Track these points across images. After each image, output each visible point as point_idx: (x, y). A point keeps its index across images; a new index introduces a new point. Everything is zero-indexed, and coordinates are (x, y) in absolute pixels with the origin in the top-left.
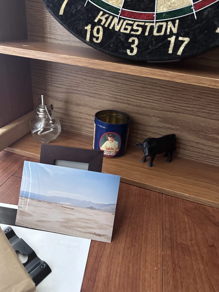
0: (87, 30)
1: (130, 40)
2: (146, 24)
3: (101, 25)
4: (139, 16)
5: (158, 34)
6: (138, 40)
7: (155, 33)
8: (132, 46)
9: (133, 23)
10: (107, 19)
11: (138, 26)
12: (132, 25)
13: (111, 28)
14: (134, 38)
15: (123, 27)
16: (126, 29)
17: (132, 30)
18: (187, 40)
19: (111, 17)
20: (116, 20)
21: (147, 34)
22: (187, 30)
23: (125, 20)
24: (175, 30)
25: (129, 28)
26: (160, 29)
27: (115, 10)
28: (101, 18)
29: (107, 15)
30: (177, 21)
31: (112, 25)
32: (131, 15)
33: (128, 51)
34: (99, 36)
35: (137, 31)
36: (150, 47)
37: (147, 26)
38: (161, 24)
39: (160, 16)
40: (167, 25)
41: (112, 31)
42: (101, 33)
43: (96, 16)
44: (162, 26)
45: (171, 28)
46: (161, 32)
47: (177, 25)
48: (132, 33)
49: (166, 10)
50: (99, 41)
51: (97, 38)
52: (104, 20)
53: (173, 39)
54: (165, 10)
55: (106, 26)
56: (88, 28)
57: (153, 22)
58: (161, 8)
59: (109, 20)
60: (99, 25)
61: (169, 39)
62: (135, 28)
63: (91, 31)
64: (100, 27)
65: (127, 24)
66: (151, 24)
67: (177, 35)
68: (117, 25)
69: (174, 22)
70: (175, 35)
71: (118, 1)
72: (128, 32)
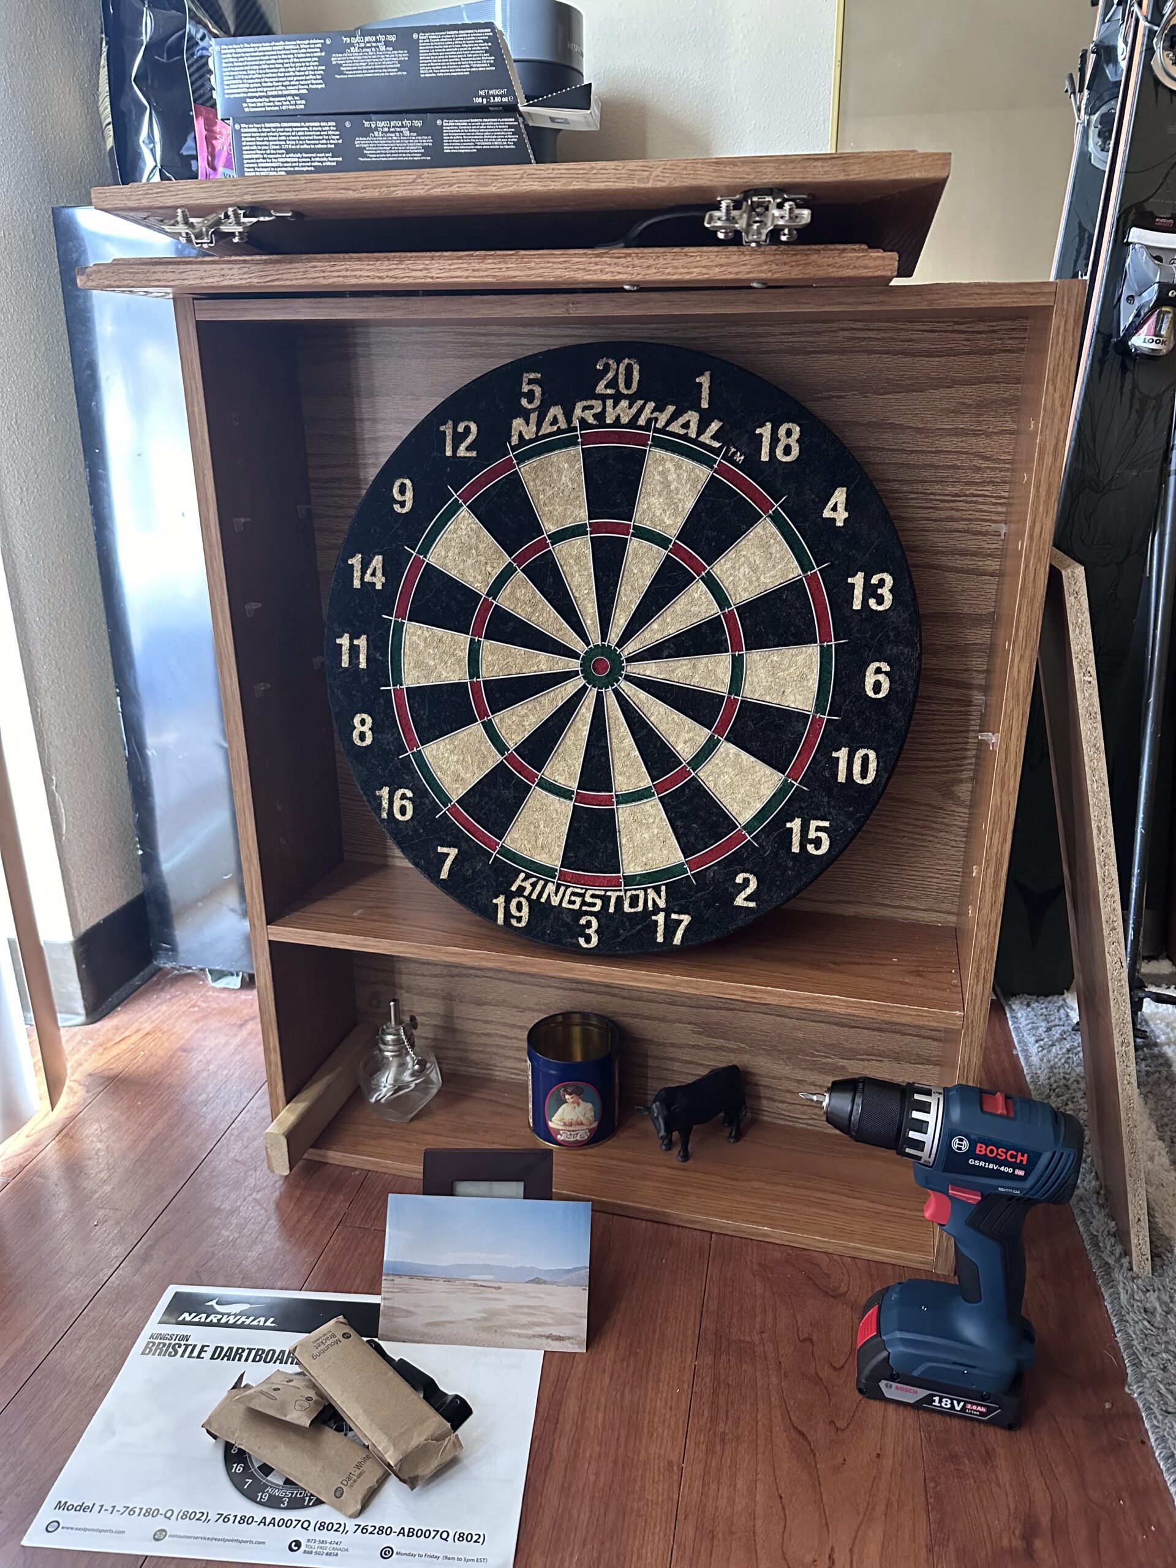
1: (583, 921)
2: (609, 893)
3: (524, 897)
4: (593, 882)
5: (632, 910)
6: (598, 921)
7: (627, 908)
8: (587, 931)
9: (583, 891)
10: (534, 885)
11: (593, 896)
12: (582, 896)
13: (543, 900)
14: (589, 918)
15: (567, 898)
16: (573, 903)
17: (584, 903)
18: (686, 919)
19: (541, 883)
20: (551, 888)
21: (611, 910)
22: (682, 902)
23: (567, 887)
24: (662, 904)
25: (578, 900)
26: (634, 901)
27: (549, 872)
28: (523, 884)
29: (534, 879)
30: (663, 888)
31: (545, 896)
32: (578, 880)
33: (582, 941)
34: (521, 914)
35: (594, 905)
36: (621, 931)
37: (610, 897)
38: (634, 893)
39: (630, 880)
40: (646, 894)
41: (547, 906)
42: (526, 910)
43: (514, 881)
44: (637, 896)
45: (653, 899)
46: (637, 906)
47: (663, 894)
48: (584, 908)
49: (640, 869)
50: (523, 924)
51: (519, 919)
52: (529, 888)
53: (660, 918)
54: (638, 870)
55: (534, 897)
56: (500, 901)
57: (621, 890)
58: (631, 866)
59: (539, 887)
60: (519, 897)
61: (654, 918)
62: (588, 899)
63: (505, 907)
64: (523, 900)
65: (573, 894)
66: (618, 893)
67: (668, 912)
68: (554, 895)
69: (657, 890)
70: (662, 910)
71: (552, 856)
72: (576, 907)
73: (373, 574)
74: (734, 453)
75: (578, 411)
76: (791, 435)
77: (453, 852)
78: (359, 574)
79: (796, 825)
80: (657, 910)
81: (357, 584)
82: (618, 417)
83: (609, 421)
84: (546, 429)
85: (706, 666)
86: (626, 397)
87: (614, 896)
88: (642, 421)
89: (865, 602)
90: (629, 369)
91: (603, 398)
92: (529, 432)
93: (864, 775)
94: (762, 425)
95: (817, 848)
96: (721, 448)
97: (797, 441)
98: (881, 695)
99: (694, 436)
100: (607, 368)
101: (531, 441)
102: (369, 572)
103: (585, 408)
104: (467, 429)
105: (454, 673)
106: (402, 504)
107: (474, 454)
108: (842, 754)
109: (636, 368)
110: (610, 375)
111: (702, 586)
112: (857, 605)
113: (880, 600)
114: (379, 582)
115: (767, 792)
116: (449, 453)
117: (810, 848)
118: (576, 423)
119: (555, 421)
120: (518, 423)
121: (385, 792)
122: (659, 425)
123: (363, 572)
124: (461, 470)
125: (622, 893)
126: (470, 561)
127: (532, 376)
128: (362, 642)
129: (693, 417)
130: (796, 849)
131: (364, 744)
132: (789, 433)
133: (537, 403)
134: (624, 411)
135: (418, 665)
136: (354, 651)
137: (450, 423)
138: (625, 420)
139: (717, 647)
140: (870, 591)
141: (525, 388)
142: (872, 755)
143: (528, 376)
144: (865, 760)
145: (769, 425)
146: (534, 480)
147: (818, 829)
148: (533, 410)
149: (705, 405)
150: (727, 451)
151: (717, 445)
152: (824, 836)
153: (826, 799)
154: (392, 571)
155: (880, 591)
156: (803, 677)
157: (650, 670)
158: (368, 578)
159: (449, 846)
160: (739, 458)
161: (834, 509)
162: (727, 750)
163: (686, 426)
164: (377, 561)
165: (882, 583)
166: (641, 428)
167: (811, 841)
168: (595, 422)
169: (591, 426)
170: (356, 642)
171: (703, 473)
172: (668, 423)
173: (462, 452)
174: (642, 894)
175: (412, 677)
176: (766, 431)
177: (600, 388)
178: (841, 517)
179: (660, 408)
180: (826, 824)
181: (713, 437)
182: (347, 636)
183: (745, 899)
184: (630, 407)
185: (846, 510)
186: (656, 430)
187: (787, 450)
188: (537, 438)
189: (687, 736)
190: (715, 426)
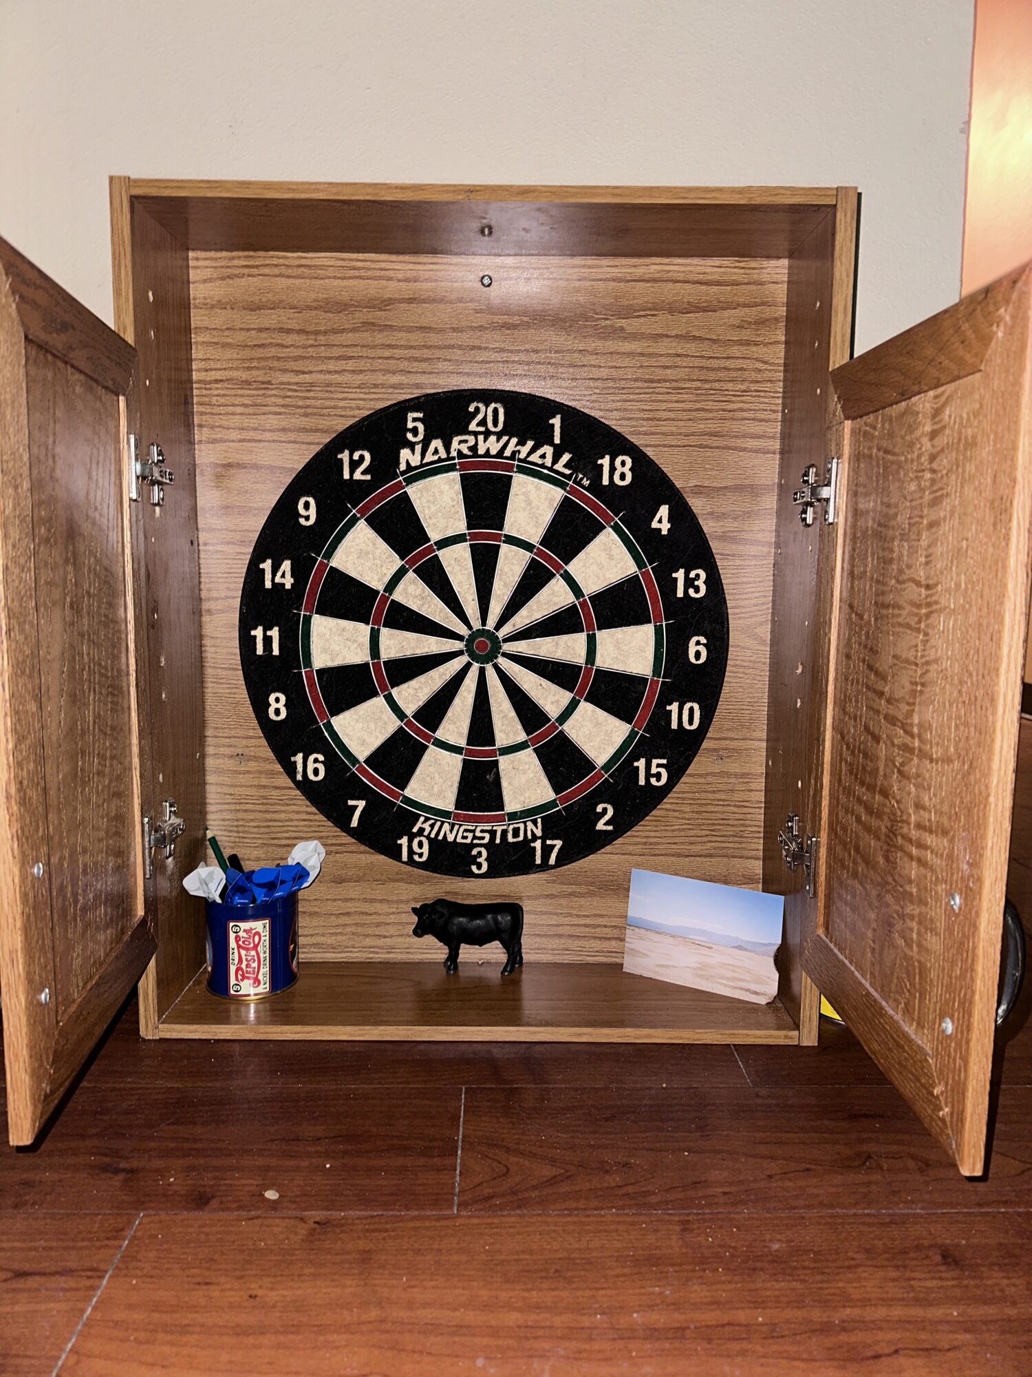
0: (401, 845)
1: (474, 852)
2: (495, 828)
3: (424, 836)
4: (481, 820)
5: (515, 840)
6: (487, 851)
7: (510, 839)
8: (479, 860)
9: (474, 828)
10: (432, 826)
11: (482, 831)
12: (473, 831)
13: (440, 838)
14: (480, 849)
15: (460, 834)
16: (466, 838)
17: (475, 837)
18: (559, 843)
19: (438, 824)
20: (446, 827)
21: (498, 841)
22: (555, 830)
23: (461, 825)
24: (539, 833)
25: (470, 835)
26: (516, 832)
27: (446, 814)
28: (424, 826)
29: (432, 822)
30: (539, 820)
31: (442, 834)
32: (469, 819)
33: (474, 868)
34: (422, 851)
35: (483, 838)
36: (507, 858)
37: (496, 831)
38: (516, 826)
39: (513, 816)
40: (526, 827)
41: (444, 843)
42: (426, 847)
43: (415, 825)
44: (518, 829)
45: (532, 830)
46: (518, 836)
47: (539, 825)
48: (475, 841)
49: (520, 806)
50: (424, 858)
51: (421, 855)
52: (428, 829)
53: (538, 845)
55: (433, 835)
56: (404, 841)
57: (504, 825)
58: (511, 805)
59: (436, 828)
60: (420, 836)
61: (532, 845)
62: (478, 834)
63: (408, 846)
64: (423, 839)
65: (466, 831)
66: (503, 828)
67: (543, 839)
68: (451, 835)
69: (535, 822)
70: (539, 838)
71: (446, 800)
72: (468, 841)
73: (283, 576)
74: (582, 479)
75: (455, 444)
77: (361, 804)
78: (270, 576)
79: (641, 764)
80: (535, 838)
81: (268, 585)
82: (488, 449)
83: (481, 451)
84: (429, 457)
85: (566, 643)
86: (494, 433)
87: (499, 830)
88: (507, 453)
89: (686, 592)
90: (496, 411)
91: (476, 434)
92: (415, 460)
93: (691, 722)
94: (603, 457)
95: (658, 780)
96: (571, 475)
97: (630, 470)
98: (700, 662)
99: (549, 465)
100: (477, 410)
101: (416, 468)
102: (279, 574)
103: (461, 442)
104: (362, 458)
105: (357, 655)
106: (307, 518)
107: (368, 477)
108: (674, 708)
109: (501, 411)
110: (480, 417)
111: (562, 581)
112: (680, 594)
113: (697, 590)
114: (288, 582)
115: (618, 740)
116: (346, 476)
117: (653, 781)
118: (454, 454)
119: (436, 451)
120: (405, 454)
121: (299, 758)
122: (522, 456)
123: (274, 575)
124: (357, 491)
126: (368, 564)
127: (415, 415)
128: (274, 633)
129: (548, 450)
130: (642, 782)
131: (279, 718)
132: (623, 463)
133: (421, 437)
134: (493, 445)
135: (324, 650)
136: (268, 641)
137: (347, 452)
138: (493, 452)
139: (575, 628)
140: (689, 583)
141: (410, 425)
142: (696, 706)
143: (411, 416)
144: (691, 710)
145: (607, 457)
146: (420, 498)
147: (659, 766)
148: (418, 443)
149: (557, 441)
150: (576, 478)
151: (568, 472)
152: (663, 771)
153: (663, 743)
154: (300, 573)
155: (696, 583)
156: (642, 650)
157: (523, 647)
158: (278, 579)
159: (358, 799)
160: (586, 482)
161: (660, 521)
162: (585, 707)
163: (543, 456)
164: (286, 565)
165: (698, 576)
166: (506, 458)
167: (653, 776)
168: (470, 453)
169: (466, 456)
170: (269, 633)
171: (558, 494)
172: (529, 454)
173: (358, 475)
174: (522, 826)
175: (320, 660)
176: (605, 461)
177: (473, 427)
178: (665, 527)
179: (522, 443)
180: (664, 761)
181: (565, 466)
182: (260, 629)
183: (605, 824)
184: (498, 440)
185: (669, 521)
186: (520, 460)
187: (623, 477)
188: (422, 465)
189: (554, 699)
190: (566, 457)
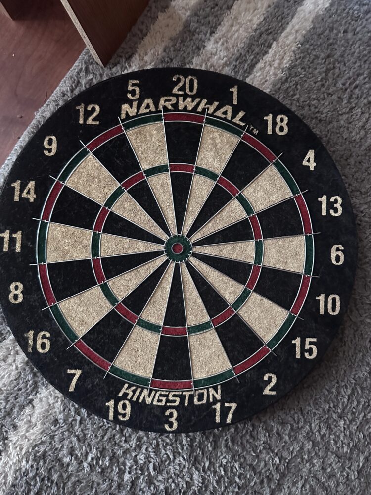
0: (108, 407)
1: (167, 413)
3: (128, 400)
5: (200, 403)
7: (196, 402)
8: (170, 420)
10: (134, 392)
11: (174, 396)
12: (167, 396)
13: (140, 401)
15: (156, 398)
16: (160, 401)
19: (139, 389)
20: (146, 392)
21: (186, 404)
23: (157, 391)
24: (218, 397)
25: (164, 399)
28: (127, 391)
29: (134, 387)
31: (142, 398)
32: (164, 385)
33: (167, 427)
35: (175, 401)
37: (185, 396)
38: (201, 391)
39: (198, 383)
41: (143, 405)
44: (203, 393)
46: (203, 400)
48: (168, 404)
49: (205, 375)
50: (127, 418)
51: (124, 415)
52: (131, 394)
53: (218, 407)
54: (204, 376)
56: (111, 404)
59: (138, 393)
60: (124, 400)
61: (213, 407)
62: (171, 398)
63: (114, 408)
64: (127, 403)
65: (161, 395)
67: (222, 402)
68: (148, 397)
69: (215, 389)
70: (219, 401)
71: (146, 370)
72: (163, 404)
73: (28, 193)
74: (253, 129)
75: (162, 102)
76: (283, 121)
77: (78, 373)
78: (19, 192)
79: (297, 341)
80: (215, 401)
81: (17, 198)
82: (186, 107)
83: (180, 108)
84: (143, 110)
85: (241, 247)
86: (190, 96)
87: (187, 394)
88: (200, 109)
89: (328, 211)
90: (192, 82)
91: (177, 96)
92: (132, 112)
93: (334, 310)
94: (267, 115)
95: (310, 355)
96: (245, 126)
97: (287, 124)
98: (340, 263)
99: (229, 119)
100: (179, 80)
101: (133, 117)
102: (25, 191)
103: (166, 101)
104: (94, 110)
105: (82, 253)
106: (50, 151)
107: (98, 123)
108: (321, 298)
109: (196, 82)
110: (181, 84)
111: (237, 202)
112: (324, 213)
113: (336, 211)
114: (32, 197)
115: (280, 322)
116: (81, 122)
117: (307, 355)
118: (161, 108)
119: (148, 107)
120: (125, 107)
121: (31, 334)
122: (210, 112)
123: (22, 191)
124: (88, 132)
125: (192, 393)
126: (94, 186)
127: (134, 82)
128: (18, 236)
129: (229, 109)
130: (298, 356)
131: (17, 302)
132: (282, 120)
133: (137, 96)
134: (190, 104)
135: (56, 249)
136: (12, 241)
137: (83, 105)
138: (190, 108)
139: (246, 237)
140: (330, 206)
141: (130, 88)
142: (338, 298)
143: (131, 82)
144: (334, 300)
145: (271, 116)
146: (135, 139)
147: (311, 343)
148: (135, 100)
149: (235, 103)
150: (249, 128)
151: (243, 124)
152: (314, 347)
153: (314, 325)
154: (41, 191)
155: (335, 206)
156: (297, 254)
157: (208, 250)
158: (24, 195)
159: (76, 368)
160: (256, 132)
161: (309, 161)
162: (255, 297)
163: (225, 113)
164: (31, 184)
165: (336, 201)
166: (199, 113)
167: (307, 351)
168: (172, 109)
169: (170, 111)
170: (14, 235)
171: (236, 140)
172: (215, 111)
173: (90, 121)
174: (205, 391)
175: (52, 257)
176: (269, 118)
177: (175, 90)
178: (312, 165)
179: (210, 103)
180: (314, 340)
181: (241, 120)
182: (8, 232)
183: (270, 390)
184: (193, 101)
185: (315, 161)
186: (208, 115)
187: (282, 129)
188: (137, 115)
189: (231, 289)
190: (241, 114)
